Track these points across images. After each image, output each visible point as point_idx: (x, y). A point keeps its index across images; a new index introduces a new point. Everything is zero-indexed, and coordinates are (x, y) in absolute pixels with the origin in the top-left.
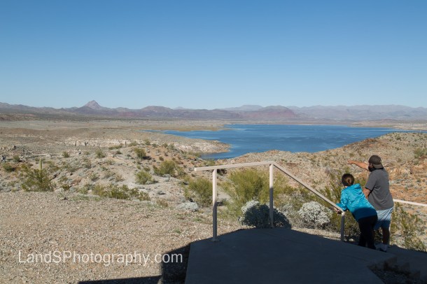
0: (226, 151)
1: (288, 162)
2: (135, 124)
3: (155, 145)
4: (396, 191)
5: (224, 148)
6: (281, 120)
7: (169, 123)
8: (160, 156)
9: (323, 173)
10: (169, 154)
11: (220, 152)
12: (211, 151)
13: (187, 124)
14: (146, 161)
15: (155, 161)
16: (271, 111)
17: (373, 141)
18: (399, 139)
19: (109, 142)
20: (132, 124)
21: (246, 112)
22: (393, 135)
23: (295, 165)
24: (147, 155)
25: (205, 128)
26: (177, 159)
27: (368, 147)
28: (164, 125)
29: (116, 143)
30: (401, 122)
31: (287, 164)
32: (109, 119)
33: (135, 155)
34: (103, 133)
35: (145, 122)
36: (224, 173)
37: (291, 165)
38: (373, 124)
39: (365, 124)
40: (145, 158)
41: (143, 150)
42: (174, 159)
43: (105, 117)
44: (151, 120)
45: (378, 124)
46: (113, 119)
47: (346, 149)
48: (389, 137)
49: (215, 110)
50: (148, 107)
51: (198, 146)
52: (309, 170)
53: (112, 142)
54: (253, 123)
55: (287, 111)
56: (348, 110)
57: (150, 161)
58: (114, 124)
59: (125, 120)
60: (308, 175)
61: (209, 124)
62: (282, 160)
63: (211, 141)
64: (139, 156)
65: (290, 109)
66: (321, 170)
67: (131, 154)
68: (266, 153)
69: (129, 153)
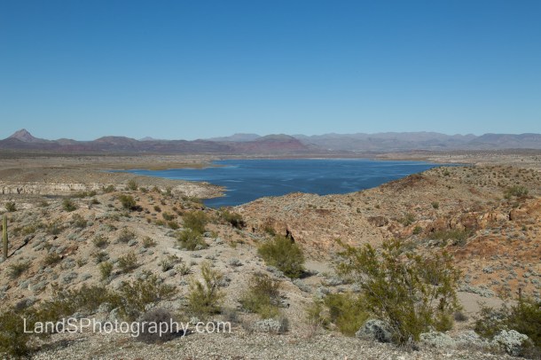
0: (220, 195)
1: (318, 208)
2: (86, 162)
3: (144, 191)
4: (495, 244)
5: (218, 192)
6: (284, 154)
7: (135, 159)
8: (155, 205)
9: (366, 222)
10: (167, 202)
11: (212, 197)
12: (199, 196)
13: (160, 160)
14: (136, 213)
15: (149, 213)
16: (272, 141)
17: (419, 178)
18: (447, 174)
19: (53, 187)
20: (83, 161)
21: (238, 143)
22: (439, 170)
23: (328, 212)
24: (138, 204)
25: (186, 165)
26: (179, 208)
27: (412, 186)
28: (128, 162)
29: (64, 188)
30: (435, 153)
31: (317, 211)
32: (49, 156)
33: (120, 205)
34: (44, 174)
35: (100, 158)
36: (242, 226)
37: (322, 212)
38: (401, 156)
39: (391, 156)
40: (135, 208)
41: (131, 198)
42: (175, 209)
43: (42, 152)
44: (109, 155)
45: (408, 157)
46: (54, 156)
47: (385, 189)
48: (434, 173)
49: (198, 141)
50: (104, 138)
51: (183, 190)
52: (347, 218)
53: (58, 187)
54: (249, 157)
55: (293, 142)
56: (370, 139)
57: (143, 213)
58: (58, 162)
59: (71, 156)
60: (347, 224)
61: (189, 159)
62: (310, 206)
63: (198, 183)
64: (126, 206)
65: (297, 138)
66: (363, 217)
67: (113, 203)
68: (285, 197)
69: (110, 203)
